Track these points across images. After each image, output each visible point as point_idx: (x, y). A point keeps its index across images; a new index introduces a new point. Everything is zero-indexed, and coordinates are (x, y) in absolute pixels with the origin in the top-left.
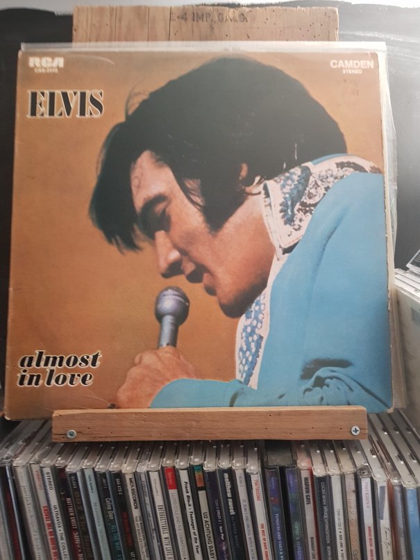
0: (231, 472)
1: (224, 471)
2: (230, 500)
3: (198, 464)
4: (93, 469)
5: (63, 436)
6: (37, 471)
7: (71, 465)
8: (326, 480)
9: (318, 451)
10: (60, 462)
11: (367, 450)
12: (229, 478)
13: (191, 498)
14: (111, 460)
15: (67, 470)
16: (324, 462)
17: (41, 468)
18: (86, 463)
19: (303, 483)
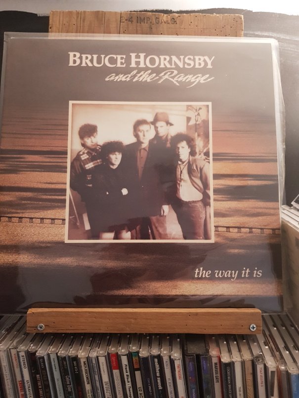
0: (159, 358)
1: (154, 357)
2: (159, 379)
3: (135, 351)
4: (57, 354)
5: (35, 328)
6: (15, 354)
7: (40, 350)
8: (231, 365)
9: (225, 343)
10: (32, 347)
11: (262, 342)
12: (158, 362)
13: (129, 376)
14: (71, 346)
15: (37, 354)
16: (230, 351)
17: (18, 352)
18: (52, 349)
19: (214, 367)
